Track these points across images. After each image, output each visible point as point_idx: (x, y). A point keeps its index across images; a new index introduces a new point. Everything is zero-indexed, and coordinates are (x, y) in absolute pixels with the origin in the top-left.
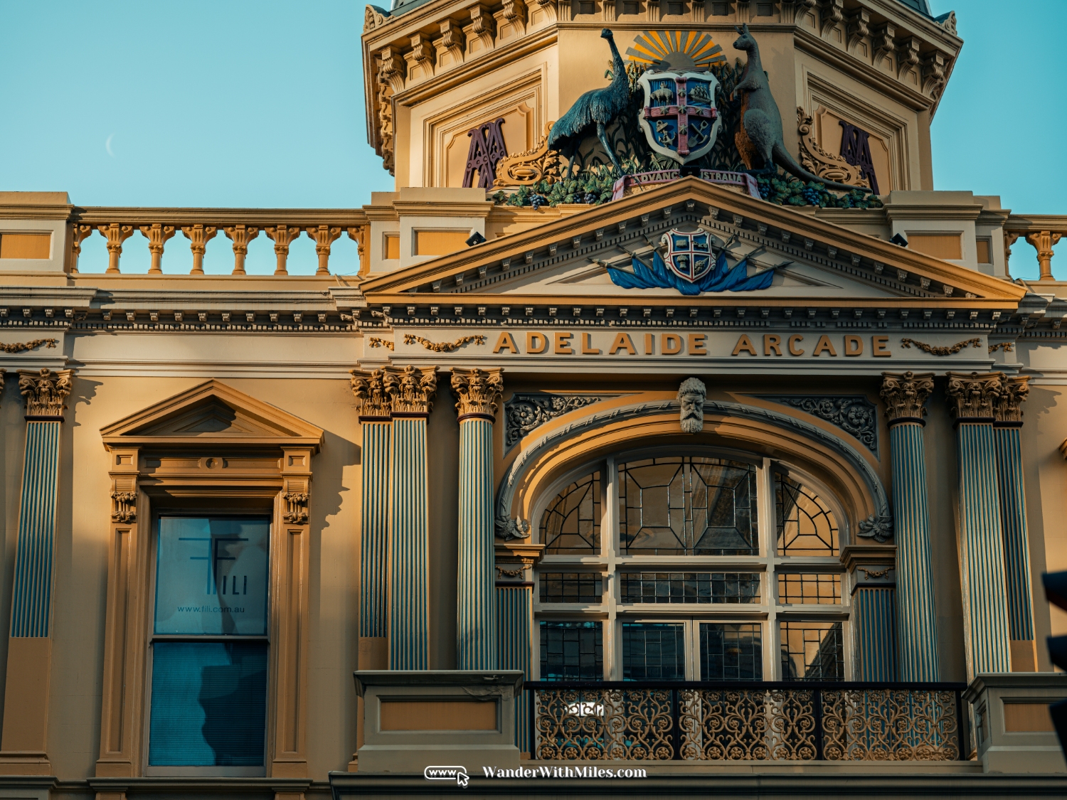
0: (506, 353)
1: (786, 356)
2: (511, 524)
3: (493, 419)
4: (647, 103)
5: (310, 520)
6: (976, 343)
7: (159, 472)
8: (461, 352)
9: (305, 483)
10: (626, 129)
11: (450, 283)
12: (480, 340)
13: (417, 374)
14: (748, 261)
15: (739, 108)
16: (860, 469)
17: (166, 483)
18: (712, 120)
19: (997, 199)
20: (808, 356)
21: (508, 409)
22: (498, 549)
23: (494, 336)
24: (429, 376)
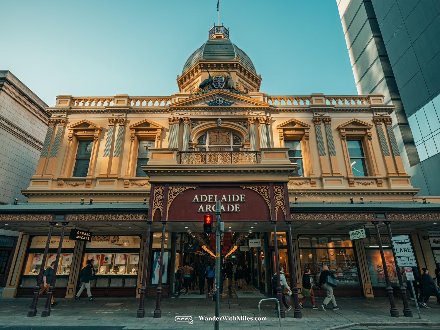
0: (191, 115)
1: (234, 115)
2: (191, 140)
3: (189, 125)
4: (214, 81)
5: (161, 140)
6: (263, 113)
7: (138, 133)
8: (184, 115)
9: (160, 134)
10: (211, 85)
11: (183, 105)
12: (187, 113)
13: (177, 118)
14: (228, 102)
15: (228, 81)
16: (245, 131)
17: (139, 134)
18: (223, 83)
19: (266, 93)
20: (237, 115)
21: (192, 124)
22: (189, 143)
23: (189, 113)
24: (179, 118)
